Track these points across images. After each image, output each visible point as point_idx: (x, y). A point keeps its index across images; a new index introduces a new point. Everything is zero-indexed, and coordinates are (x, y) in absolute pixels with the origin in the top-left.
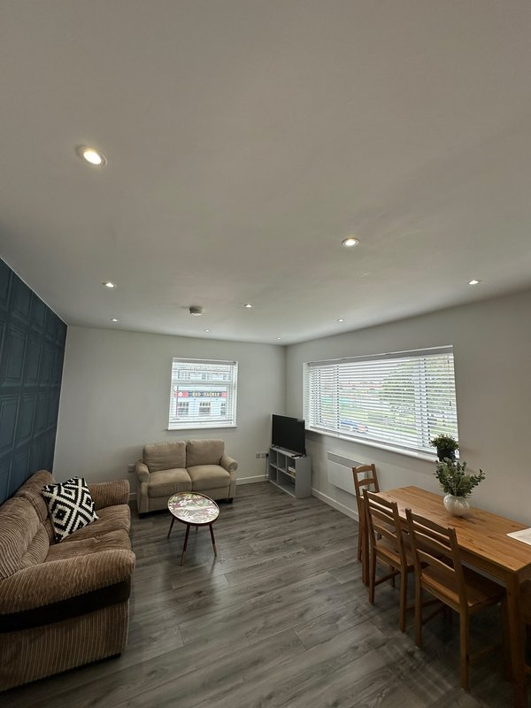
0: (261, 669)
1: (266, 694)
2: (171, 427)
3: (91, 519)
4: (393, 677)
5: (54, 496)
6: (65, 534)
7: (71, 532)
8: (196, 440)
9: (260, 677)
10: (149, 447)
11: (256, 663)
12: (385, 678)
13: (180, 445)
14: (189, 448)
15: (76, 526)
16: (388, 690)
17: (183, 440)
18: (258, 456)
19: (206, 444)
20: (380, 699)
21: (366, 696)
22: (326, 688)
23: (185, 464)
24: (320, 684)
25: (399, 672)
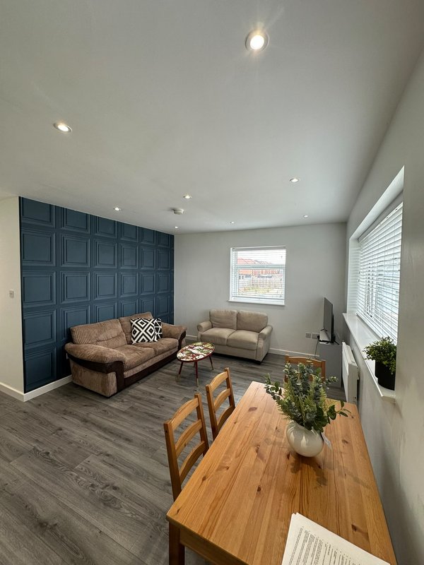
0: (125, 444)
1: (109, 453)
2: (232, 299)
3: (151, 340)
4: (155, 520)
5: (134, 323)
6: (134, 342)
7: (137, 342)
8: (245, 311)
9: (120, 446)
10: (213, 310)
11: (128, 440)
12: (151, 514)
13: (232, 313)
14: (239, 316)
15: (141, 340)
16: (140, 519)
17: (235, 310)
18: (308, 336)
19: (250, 315)
20: (130, 515)
21: (130, 505)
22: (125, 479)
23: (235, 326)
24: (127, 475)
25: (162, 524)
